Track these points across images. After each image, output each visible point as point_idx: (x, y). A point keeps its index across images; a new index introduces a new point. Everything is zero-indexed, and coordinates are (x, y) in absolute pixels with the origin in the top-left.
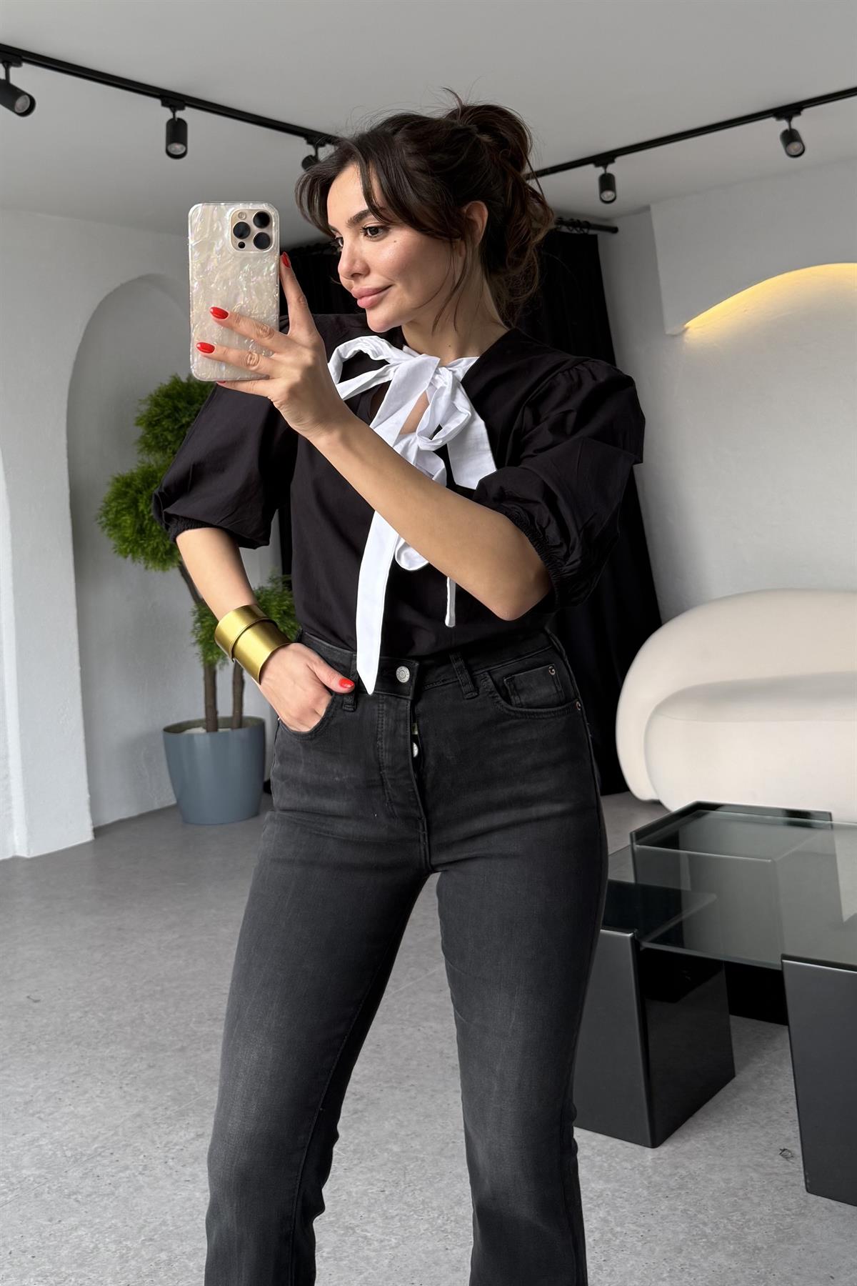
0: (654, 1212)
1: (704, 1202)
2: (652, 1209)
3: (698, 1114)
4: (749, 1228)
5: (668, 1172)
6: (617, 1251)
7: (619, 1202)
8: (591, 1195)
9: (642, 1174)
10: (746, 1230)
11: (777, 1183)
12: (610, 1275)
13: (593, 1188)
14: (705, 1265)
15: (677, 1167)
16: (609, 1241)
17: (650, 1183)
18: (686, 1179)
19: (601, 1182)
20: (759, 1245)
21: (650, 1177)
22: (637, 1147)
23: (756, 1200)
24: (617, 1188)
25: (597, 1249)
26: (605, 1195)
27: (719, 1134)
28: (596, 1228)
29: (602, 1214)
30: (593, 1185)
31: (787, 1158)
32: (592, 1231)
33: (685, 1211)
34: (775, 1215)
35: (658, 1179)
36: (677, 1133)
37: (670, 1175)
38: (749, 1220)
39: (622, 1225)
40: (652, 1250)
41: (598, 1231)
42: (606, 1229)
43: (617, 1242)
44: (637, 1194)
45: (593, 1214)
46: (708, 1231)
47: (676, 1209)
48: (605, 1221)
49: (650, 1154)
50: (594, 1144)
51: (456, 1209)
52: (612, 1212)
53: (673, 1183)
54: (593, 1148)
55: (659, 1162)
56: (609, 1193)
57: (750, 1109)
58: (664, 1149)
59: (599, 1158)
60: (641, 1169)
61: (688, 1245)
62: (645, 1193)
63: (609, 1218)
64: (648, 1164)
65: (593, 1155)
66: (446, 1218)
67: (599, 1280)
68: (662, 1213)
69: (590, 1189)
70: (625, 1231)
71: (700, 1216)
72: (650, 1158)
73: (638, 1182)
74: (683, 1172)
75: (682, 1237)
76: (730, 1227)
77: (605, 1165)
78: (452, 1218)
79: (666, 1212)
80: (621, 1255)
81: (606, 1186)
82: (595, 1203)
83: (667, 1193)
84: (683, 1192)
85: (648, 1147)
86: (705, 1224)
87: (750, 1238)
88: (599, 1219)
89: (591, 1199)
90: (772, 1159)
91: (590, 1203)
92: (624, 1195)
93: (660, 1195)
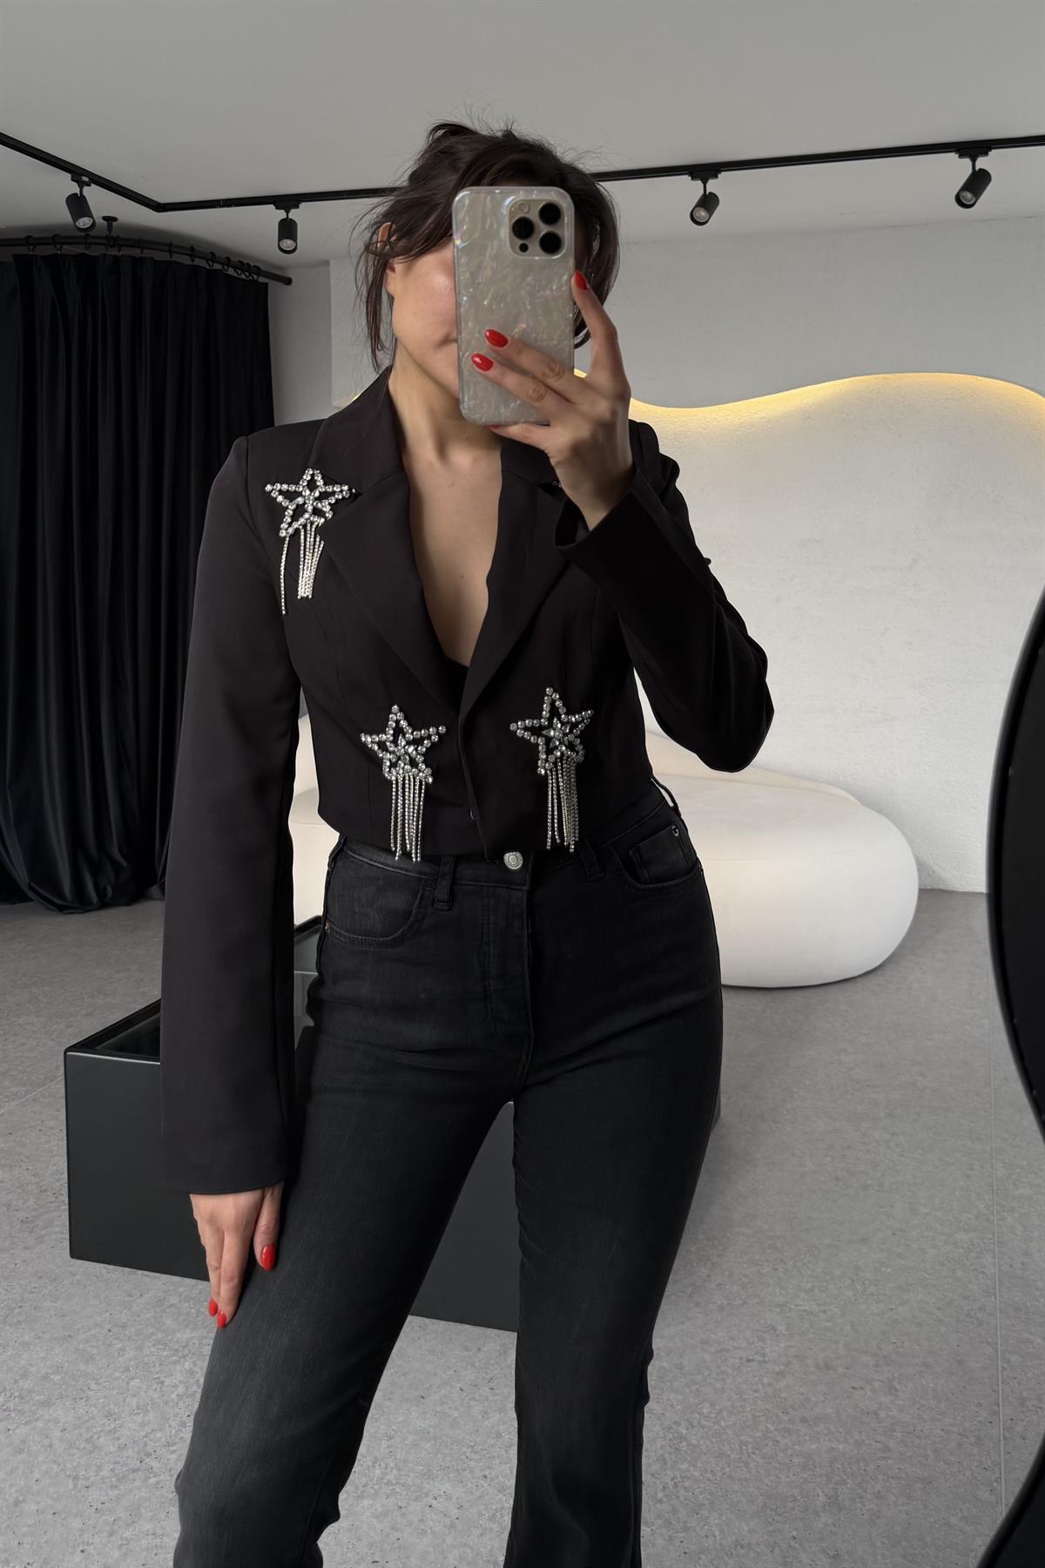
8: (176, 1347)
13: (178, 1339)
19: (188, 1331)
24: (205, 1334)
25: (181, 1404)
26: (191, 1344)
28: (180, 1382)
29: (187, 1366)
30: (179, 1335)
32: (176, 1386)
41: (182, 1385)
42: (192, 1381)
45: (178, 1367)
50: (181, 1289)
51: (21, 1383)
52: (198, 1362)
54: (181, 1295)
56: (196, 1342)
59: (187, 1304)
65: (180, 1302)
66: (8, 1394)
67: (182, 1438)
77: (193, 1311)
78: (17, 1394)
81: (193, 1335)
82: (180, 1355)
88: (184, 1371)
89: (177, 1350)
91: (174, 1355)
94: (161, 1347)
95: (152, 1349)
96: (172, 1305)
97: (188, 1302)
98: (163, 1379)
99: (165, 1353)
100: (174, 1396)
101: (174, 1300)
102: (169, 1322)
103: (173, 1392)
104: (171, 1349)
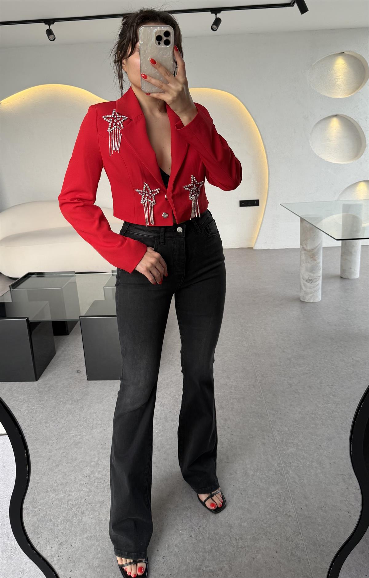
0: (43, 399)
1: (58, 392)
2: (42, 399)
3: (48, 367)
4: (74, 395)
5: (44, 387)
6: (35, 414)
7: (31, 400)
8: (21, 400)
9: (35, 390)
10: (73, 396)
11: (78, 380)
12: (35, 421)
13: (20, 398)
14: (64, 409)
15: (46, 385)
16: (31, 412)
17: (39, 391)
18: (50, 387)
19: (23, 396)
20: (78, 399)
21: (39, 390)
22: (31, 383)
23: (73, 387)
25: (28, 415)
27: (56, 371)
28: (26, 409)
29: (26, 405)
30: (20, 397)
31: (79, 373)
33: (53, 396)
34: (80, 389)
35: (41, 390)
36: (42, 375)
37: (45, 387)
38: (73, 393)
39: (34, 406)
40: (46, 410)
43: (34, 411)
44: (36, 396)
45: (24, 406)
46: (62, 400)
47: (50, 397)
48: (28, 406)
49: (35, 383)
50: (16, 385)
52: (29, 404)
53: (46, 389)
55: (39, 385)
57: (64, 362)
58: (40, 381)
59: (19, 389)
60: (35, 388)
61: (57, 406)
62: (38, 395)
63: (29, 405)
64: (36, 386)
68: (46, 399)
69: (19, 399)
70: (36, 408)
71: (58, 396)
72: (36, 384)
73: (35, 392)
74: (49, 386)
75: (54, 404)
76: (68, 397)
79: (47, 398)
80: (37, 415)
82: (23, 402)
83: (46, 393)
84: (51, 391)
85: (35, 381)
86: (60, 398)
87: (75, 398)
89: (21, 401)
90: (75, 374)
92: (32, 397)
93: (43, 394)
94: (15, 401)
95: (13, 402)
96: (14, 390)
97: (20, 388)
98: (20, 410)
99: (18, 403)
100: (25, 413)
101: (14, 388)
102: (15, 395)
103: (25, 412)
104: (19, 401)
